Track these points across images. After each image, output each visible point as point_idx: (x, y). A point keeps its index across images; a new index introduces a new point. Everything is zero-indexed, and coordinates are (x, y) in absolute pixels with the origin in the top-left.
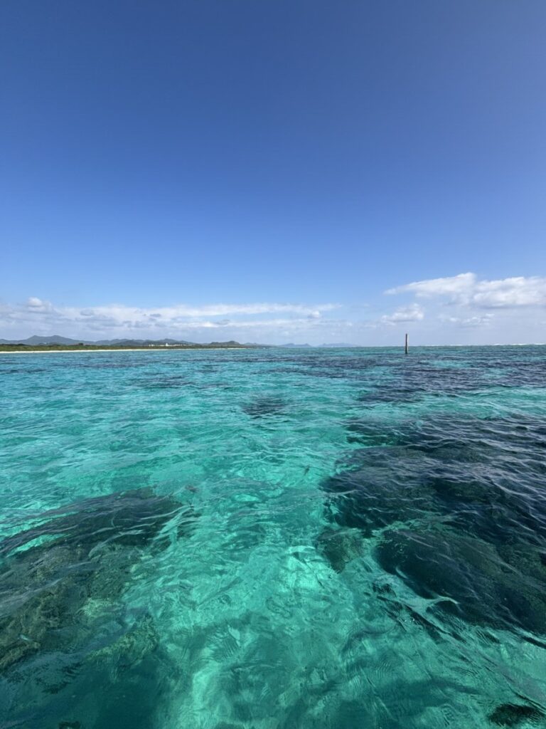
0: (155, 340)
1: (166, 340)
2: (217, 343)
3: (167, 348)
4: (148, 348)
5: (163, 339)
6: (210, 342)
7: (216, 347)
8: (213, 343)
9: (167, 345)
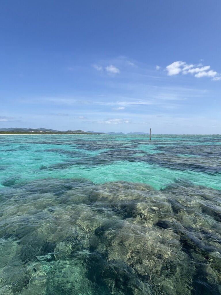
0: (34, 128)
1: (41, 128)
2: (71, 131)
3: (41, 133)
4: (30, 133)
5: (39, 128)
6: (67, 131)
7: (69, 133)
8: (68, 131)
9: (41, 132)
